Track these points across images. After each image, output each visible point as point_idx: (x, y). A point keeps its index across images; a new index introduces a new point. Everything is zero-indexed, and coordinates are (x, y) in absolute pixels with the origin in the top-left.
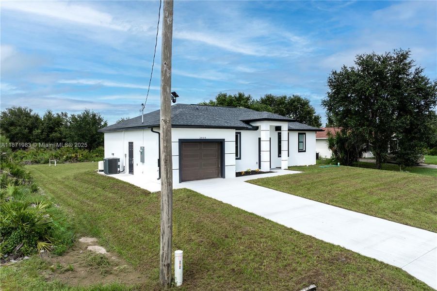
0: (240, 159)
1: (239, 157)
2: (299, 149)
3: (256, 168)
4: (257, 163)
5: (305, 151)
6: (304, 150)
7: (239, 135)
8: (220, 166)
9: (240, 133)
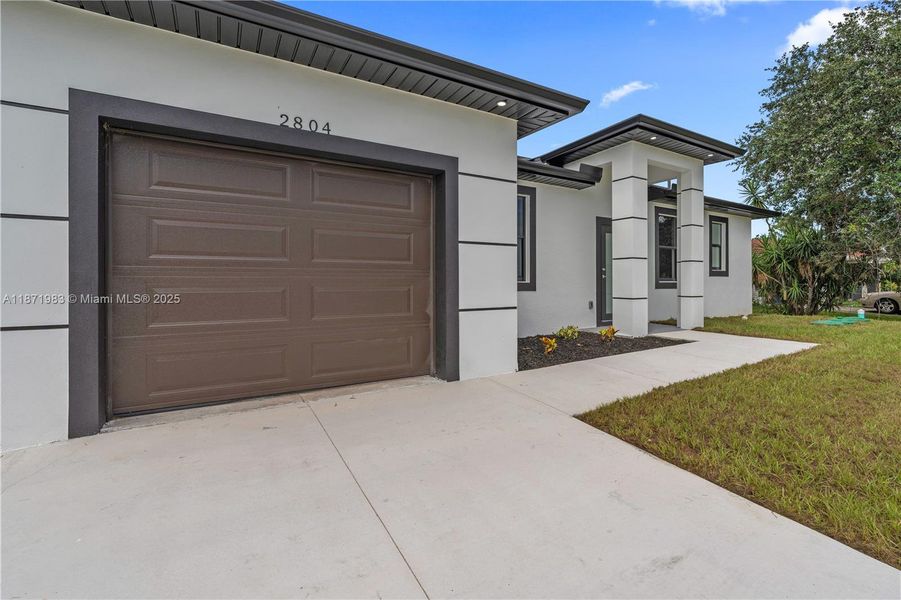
0: (532, 287)
1: (528, 281)
2: (711, 267)
3: (588, 323)
4: (591, 304)
5: (726, 274)
6: (723, 269)
7: (528, 198)
8: (430, 310)
9: (532, 191)
